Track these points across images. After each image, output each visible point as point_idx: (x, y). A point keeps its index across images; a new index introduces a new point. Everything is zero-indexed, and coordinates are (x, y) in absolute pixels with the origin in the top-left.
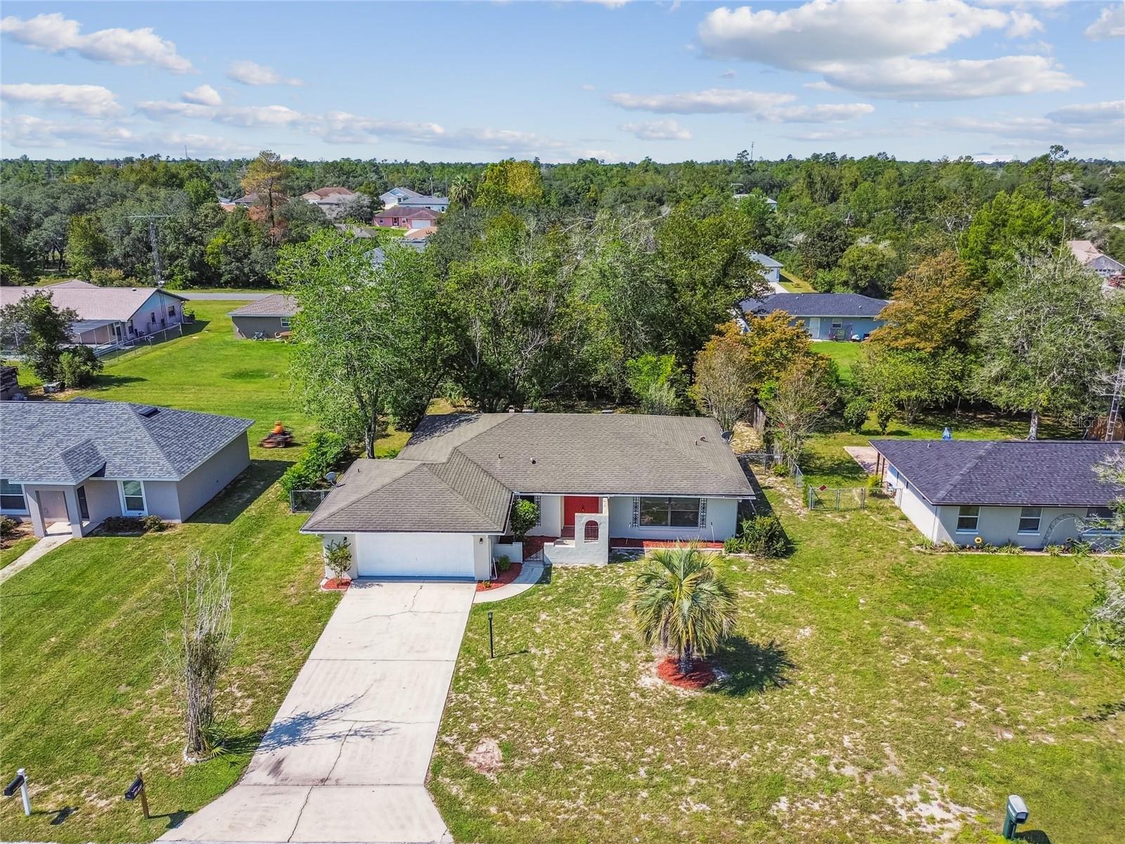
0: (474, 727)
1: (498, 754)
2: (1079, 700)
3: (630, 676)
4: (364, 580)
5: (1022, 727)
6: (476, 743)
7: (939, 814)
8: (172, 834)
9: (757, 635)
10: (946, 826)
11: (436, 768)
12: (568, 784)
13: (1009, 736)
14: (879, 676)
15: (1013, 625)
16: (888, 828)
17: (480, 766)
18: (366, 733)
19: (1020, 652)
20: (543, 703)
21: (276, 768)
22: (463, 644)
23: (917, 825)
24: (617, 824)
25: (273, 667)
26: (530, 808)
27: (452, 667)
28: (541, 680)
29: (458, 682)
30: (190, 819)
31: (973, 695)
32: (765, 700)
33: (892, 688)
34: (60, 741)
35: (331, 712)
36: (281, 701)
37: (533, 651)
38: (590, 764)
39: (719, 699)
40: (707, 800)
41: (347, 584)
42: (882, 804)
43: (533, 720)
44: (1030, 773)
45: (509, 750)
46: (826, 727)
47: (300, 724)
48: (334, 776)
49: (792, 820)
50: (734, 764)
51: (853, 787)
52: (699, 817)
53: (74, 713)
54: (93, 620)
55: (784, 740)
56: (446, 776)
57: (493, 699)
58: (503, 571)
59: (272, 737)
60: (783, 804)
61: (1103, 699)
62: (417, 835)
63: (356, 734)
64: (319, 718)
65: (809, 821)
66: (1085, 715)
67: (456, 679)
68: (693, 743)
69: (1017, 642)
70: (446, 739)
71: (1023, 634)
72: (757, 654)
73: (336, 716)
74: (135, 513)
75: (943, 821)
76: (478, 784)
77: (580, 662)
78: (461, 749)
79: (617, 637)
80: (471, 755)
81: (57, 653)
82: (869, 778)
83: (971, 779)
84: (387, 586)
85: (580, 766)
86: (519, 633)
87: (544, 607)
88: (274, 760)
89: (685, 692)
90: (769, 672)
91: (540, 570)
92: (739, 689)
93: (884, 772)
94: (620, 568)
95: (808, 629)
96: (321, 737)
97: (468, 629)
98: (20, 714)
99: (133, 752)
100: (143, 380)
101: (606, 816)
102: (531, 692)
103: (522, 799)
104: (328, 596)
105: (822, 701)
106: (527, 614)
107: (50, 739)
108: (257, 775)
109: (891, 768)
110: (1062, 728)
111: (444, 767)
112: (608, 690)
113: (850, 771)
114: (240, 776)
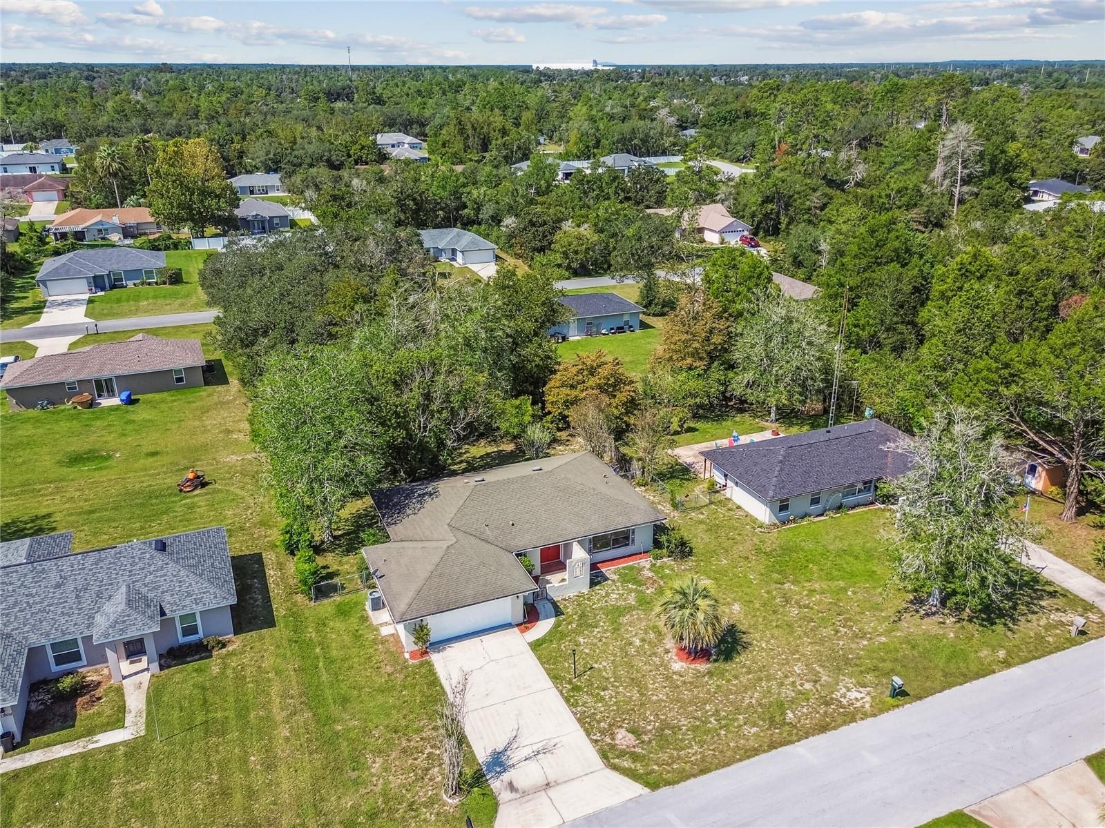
0: (603, 725)
1: (631, 736)
3: (665, 665)
5: (868, 636)
6: (613, 734)
7: (859, 696)
10: (864, 700)
11: (604, 756)
12: (681, 740)
13: (865, 643)
14: (789, 626)
15: (835, 573)
16: (841, 710)
17: (628, 747)
18: (545, 751)
19: (845, 590)
20: (630, 697)
21: (511, 787)
22: (548, 674)
23: (853, 704)
24: (722, 752)
26: (674, 759)
27: (556, 692)
28: (617, 684)
29: (569, 701)
31: (839, 624)
32: (743, 658)
33: (799, 631)
35: (510, 744)
36: (469, 746)
37: (596, 666)
38: (684, 725)
39: (722, 665)
40: (755, 725)
41: (426, 652)
42: (832, 698)
43: (633, 710)
44: (884, 661)
45: (635, 732)
46: (783, 665)
47: (498, 758)
48: (551, 780)
49: (800, 721)
50: (754, 701)
51: (814, 694)
52: (757, 735)
53: (338, 801)
54: (266, 733)
55: (768, 679)
56: (613, 758)
57: (600, 705)
58: (528, 613)
59: (489, 771)
60: (790, 715)
62: (628, 795)
63: (539, 753)
64: (505, 751)
65: (806, 719)
67: (567, 700)
68: (726, 696)
69: (842, 583)
70: (595, 738)
71: (842, 578)
73: (515, 745)
74: (192, 638)
75: (862, 698)
77: (630, 665)
78: (608, 740)
79: (638, 643)
80: (617, 742)
81: (269, 767)
82: (818, 686)
83: (862, 672)
84: (457, 646)
85: (680, 728)
87: (575, 633)
88: (506, 784)
89: (702, 667)
90: (736, 641)
91: (550, 606)
92: (727, 656)
93: (822, 681)
94: (601, 590)
95: (736, 605)
96: (520, 761)
97: (542, 664)
99: (411, 810)
102: (618, 693)
103: (665, 756)
104: (422, 665)
105: (772, 650)
108: (504, 796)
109: (825, 678)
110: (885, 631)
111: (609, 755)
112: (660, 678)
113: (808, 686)
114: (495, 799)
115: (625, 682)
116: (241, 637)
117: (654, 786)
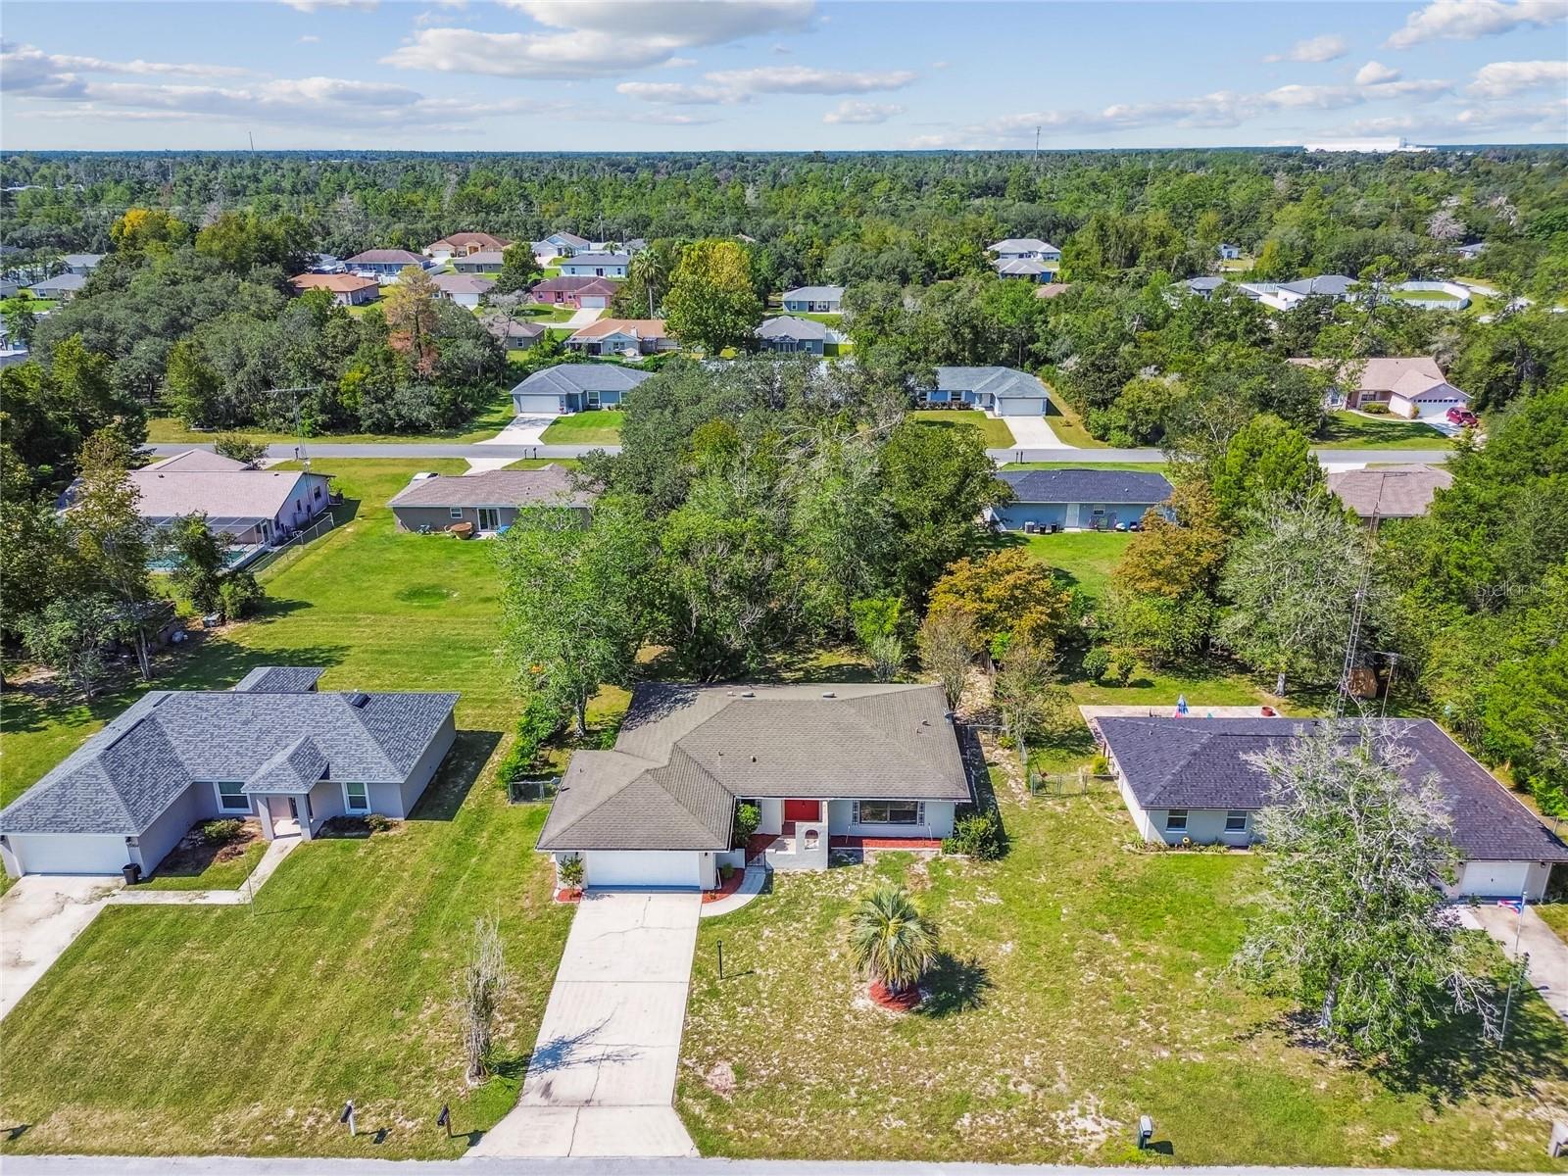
0: (709, 1050)
1: (732, 1076)
2: (1234, 1018)
3: (845, 998)
4: (597, 890)
5: (1178, 1046)
6: (712, 1065)
7: (1091, 1126)
8: (473, 1152)
9: (962, 952)
10: (1094, 1137)
11: (680, 1090)
12: (791, 1104)
13: (1165, 1054)
14: (1066, 994)
15: (1198, 938)
16: (1047, 1140)
17: (717, 1088)
18: (618, 1058)
19: (1196, 967)
20: (769, 1026)
21: (547, 1090)
22: (694, 964)
23: (1072, 1137)
24: (830, 1139)
25: (526, 989)
26: (761, 1125)
27: (685, 989)
28: (766, 1002)
29: (693, 1005)
30: (485, 1137)
31: (1144, 1013)
32: (961, 1021)
33: (1075, 1006)
34: (357, 1068)
35: (585, 1036)
36: (539, 1024)
37: (758, 971)
38: (810, 1085)
39: (922, 1020)
40: (905, 1117)
41: (579, 895)
42: (1047, 1118)
43: (760, 1043)
44: (1175, 1089)
45: (741, 1073)
46: (1012, 1047)
47: (559, 1048)
48: (596, 1098)
49: (972, 1134)
50: (929, 1084)
51: (1025, 1103)
52: (896, 1132)
53: (361, 1039)
54: (351, 938)
55: (975, 1060)
56: (689, 1097)
57: (725, 1022)
58: (728, 880)
59: (537, 1060)
60: (966, 1120)
61: (1255, 1019)
62: (670, 1150)
63: (608, 1058)
64: (574, 1042)
65: (984, 1134)
66: (1235, 1034)
67: (691, 1003)
68: (897, 1064)
69: (1196, 956)
70: (687, 1062)
71: (1204, 948)
72: (960, 972)
73: (589, 1039)
74: (358, 811)
75: (1093, 1133)
76: (716, 1105)
77: (801, 983)
78: (700, 1072)
79: (834, 956)
80: (709, 1078)
81: (328, 977)
82: (1040, 1095)
83: (1125, 1095)
84: (618, 897)
85: (800, 1088)
86: (744, 953)
87: (769, 921)
88: (544, 1082)
89: (894, 1014)
90: (969, 993)
91: (762, 877)
92: (940, 1010)
93: (1053, 1090)
94: (840, 875)
95: (1010, 944)
96: (579, 1061)
97: (698, 948)
98: (314, 1040)
99: (423, 1077)
100: (309, 605)
101: (822, 1132)
102: (758, 1015)
103: (753, 1117)
104: (563, 909)
105: (1012, 1021)
106: (752, 929)
107: (347, 1065)
108: (531, 1097)
109: (1061, 1085)
110: (1213, 1046)
111: (687, 1089)
112: (825, 1013)
113: (1025, 1089)
114: (518, 1097)
115: (778, 1003)
116: (410, 823)
117: (707, 1150)
